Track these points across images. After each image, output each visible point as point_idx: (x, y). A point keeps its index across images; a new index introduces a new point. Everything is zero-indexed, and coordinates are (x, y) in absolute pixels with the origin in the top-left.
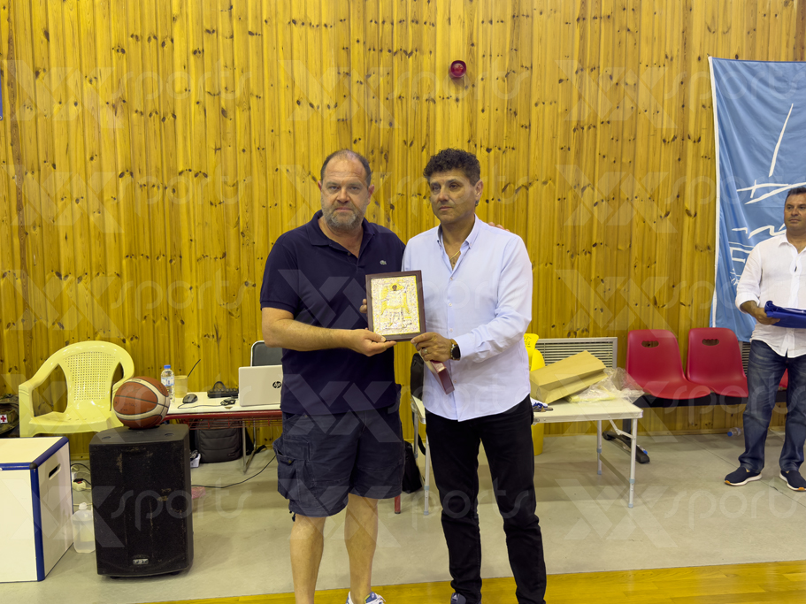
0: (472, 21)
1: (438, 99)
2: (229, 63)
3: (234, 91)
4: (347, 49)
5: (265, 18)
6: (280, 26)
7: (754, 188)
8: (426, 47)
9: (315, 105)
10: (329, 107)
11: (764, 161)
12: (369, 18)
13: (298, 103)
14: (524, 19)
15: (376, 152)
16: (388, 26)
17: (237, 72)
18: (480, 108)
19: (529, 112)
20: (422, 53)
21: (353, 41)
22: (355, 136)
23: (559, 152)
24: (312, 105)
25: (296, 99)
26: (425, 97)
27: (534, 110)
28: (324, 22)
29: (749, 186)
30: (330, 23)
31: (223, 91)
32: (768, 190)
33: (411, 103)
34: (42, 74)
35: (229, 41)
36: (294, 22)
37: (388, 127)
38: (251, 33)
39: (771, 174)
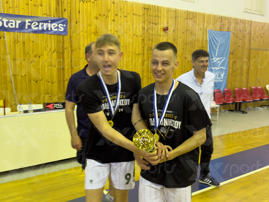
0: (168, 17)
1: (161, 36)
2: (120, 24)
3: (121, 31)
4: (144, 22)
5: (128, 12)
6: (131, 15)
7: (214, 59)
8: (159, 23)
9: (138, 36)
10: (140, 36)
11: (215, 53)
12: (149, 14)
13: (134, 35)
14: (177, 18)
15: (149, 48)
16: (152, 17)
17: (122, 26)
18: (169, 38)
19: (177, 40)
20: (159, 24)
21: (145, 20)
22: (145, 44)
23: (182, 49)
24: (137, 36)
25: (134, 34)
26: (159, 35)
27: (179, 39)
28: (140, 15)
29: (213, 58)
30: (141, 15)
31: (119, 31)
32: (216, 59)
33: (156, 36)
34: (78, 23)
35: (120, 18)
36: (134, 14)
37: (151, 42)
38: (125, 16)
39: (216, 56)
